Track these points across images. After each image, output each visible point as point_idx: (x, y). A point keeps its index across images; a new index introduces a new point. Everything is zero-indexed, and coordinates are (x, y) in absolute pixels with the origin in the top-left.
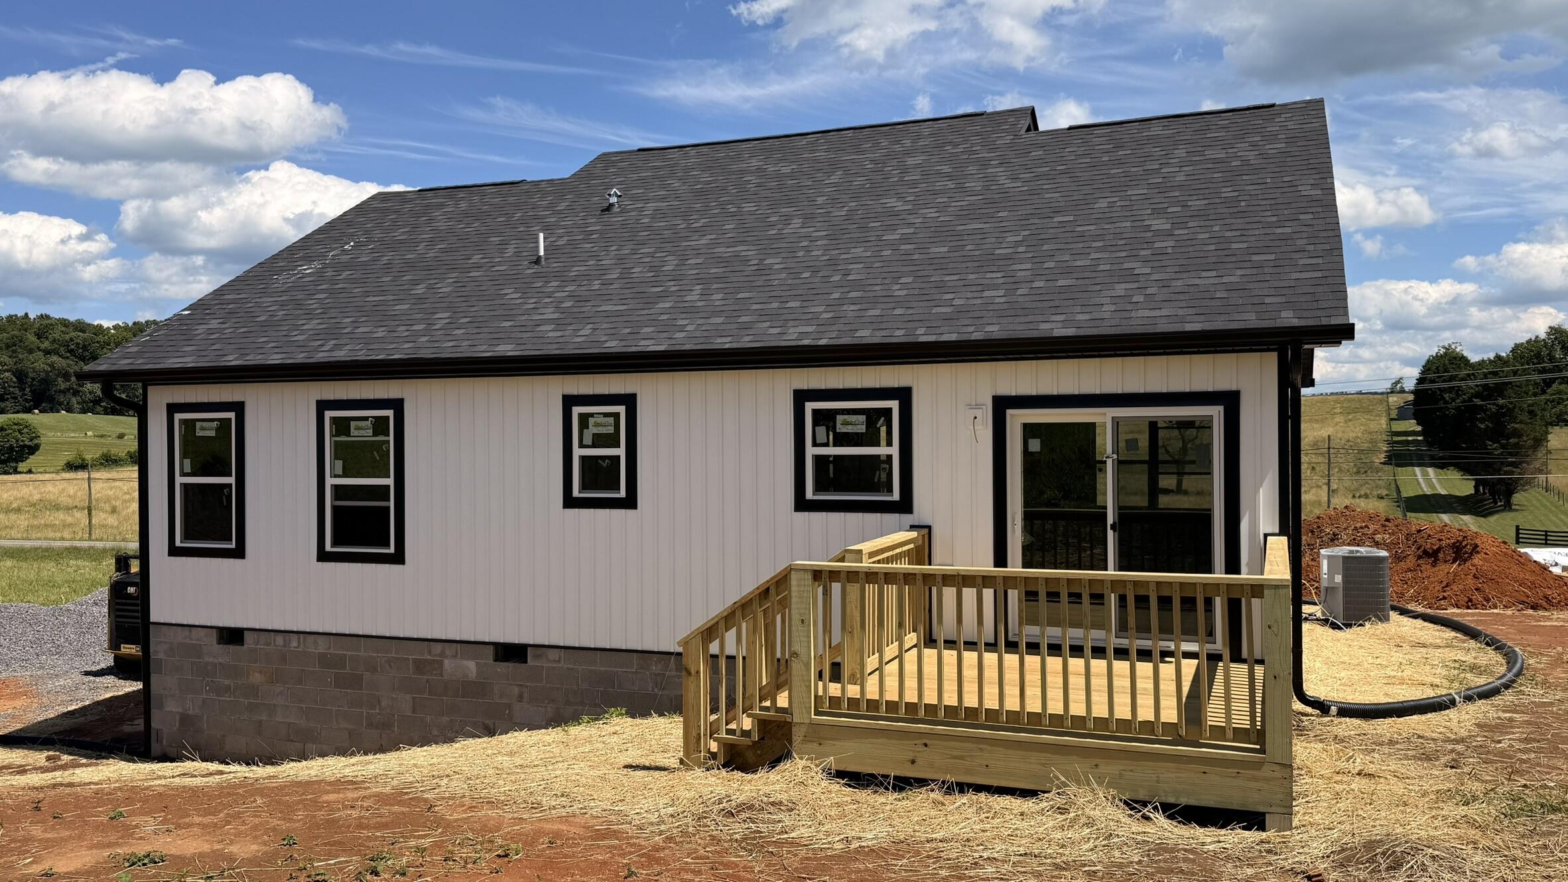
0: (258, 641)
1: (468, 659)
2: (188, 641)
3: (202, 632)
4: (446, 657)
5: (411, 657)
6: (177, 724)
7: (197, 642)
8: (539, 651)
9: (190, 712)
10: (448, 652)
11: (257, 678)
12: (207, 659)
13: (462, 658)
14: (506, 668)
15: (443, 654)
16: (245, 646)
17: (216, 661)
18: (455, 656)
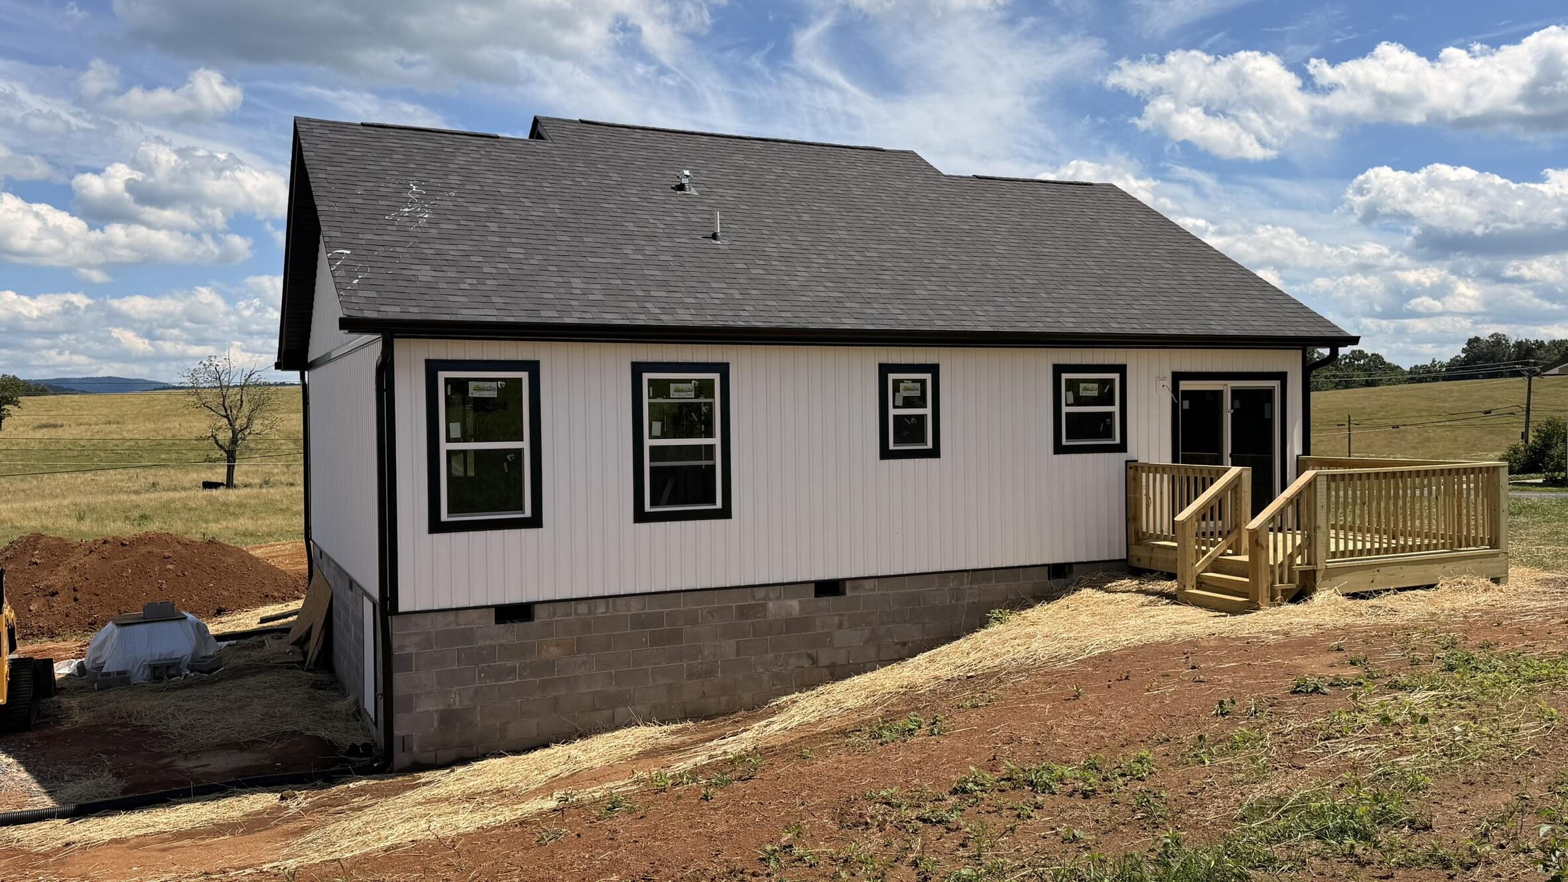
0: (554, 613)
1: (791, 598)
2: (453, 627)
3: (475, 614)
4: (770, 600)
5: (734, 605)
6: (436, 723)
7: (467, 626)
8: (857, 583)
9: (457, 706)
10: (771, 595)
11: (553, 652)
12: (481, 643)
13: (786, 598)
14: (827, 601)
15: (767, 598)
16: (536, 621)
17: (493, 643)
18: (779, 598)
